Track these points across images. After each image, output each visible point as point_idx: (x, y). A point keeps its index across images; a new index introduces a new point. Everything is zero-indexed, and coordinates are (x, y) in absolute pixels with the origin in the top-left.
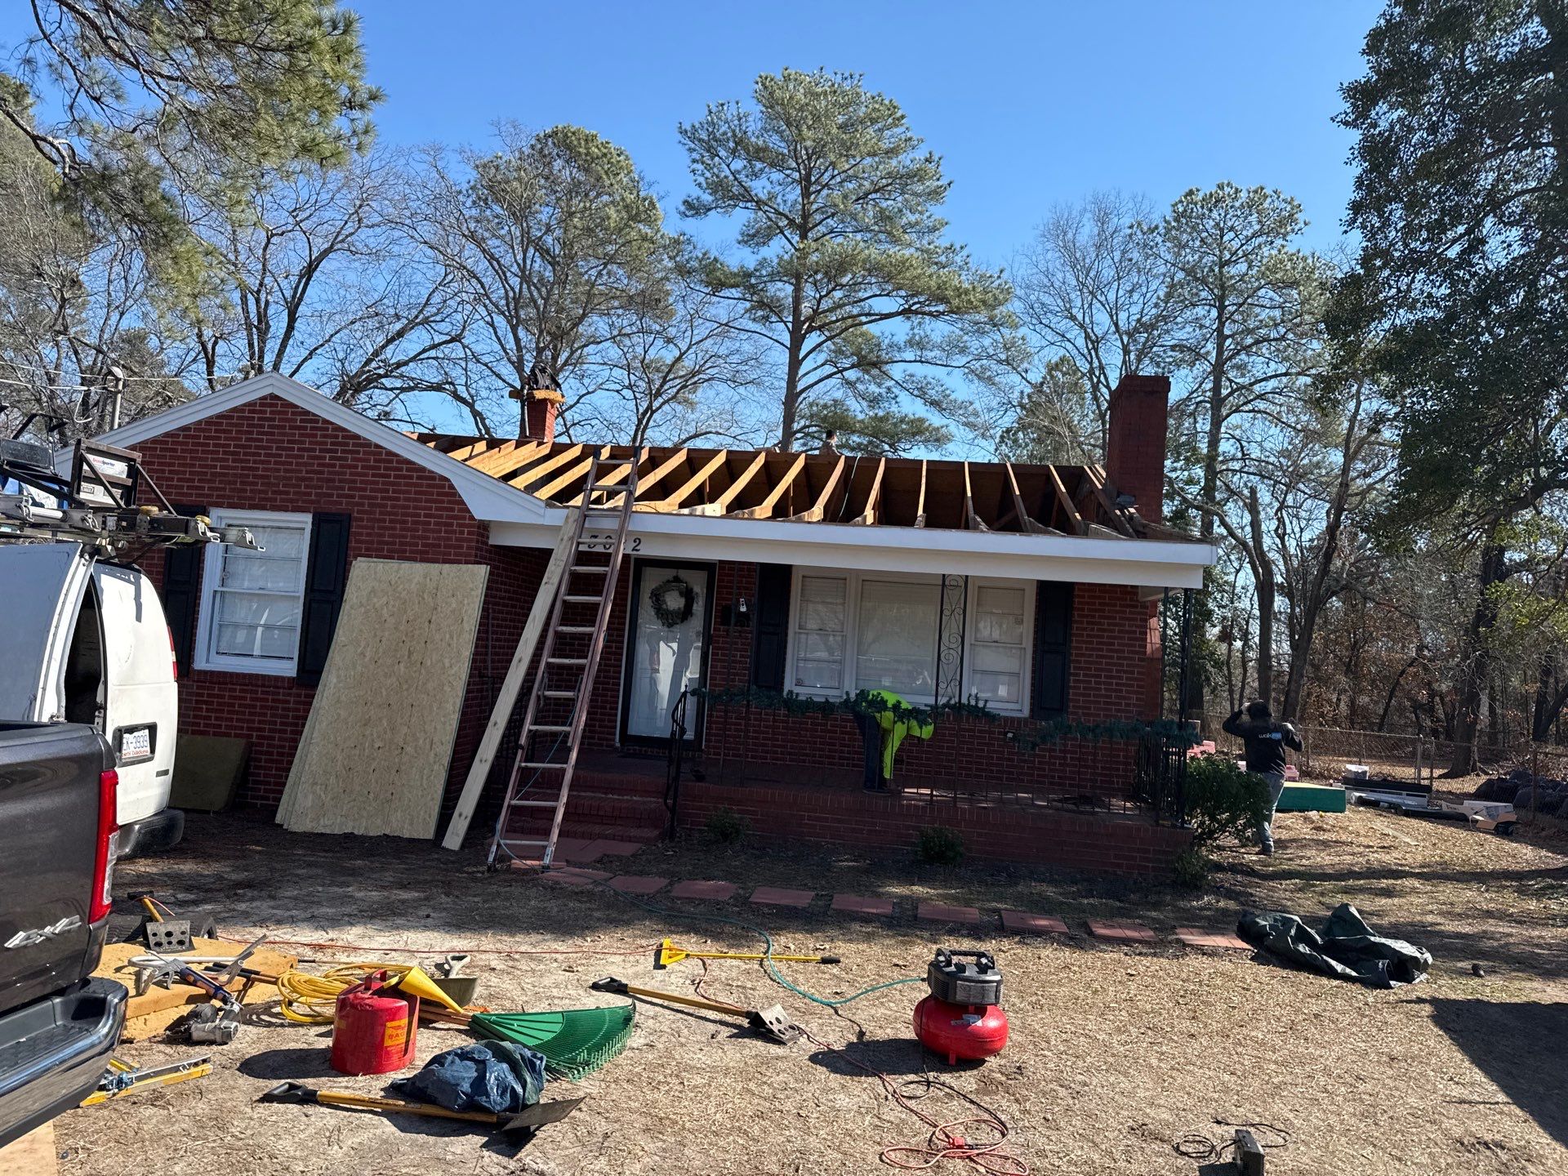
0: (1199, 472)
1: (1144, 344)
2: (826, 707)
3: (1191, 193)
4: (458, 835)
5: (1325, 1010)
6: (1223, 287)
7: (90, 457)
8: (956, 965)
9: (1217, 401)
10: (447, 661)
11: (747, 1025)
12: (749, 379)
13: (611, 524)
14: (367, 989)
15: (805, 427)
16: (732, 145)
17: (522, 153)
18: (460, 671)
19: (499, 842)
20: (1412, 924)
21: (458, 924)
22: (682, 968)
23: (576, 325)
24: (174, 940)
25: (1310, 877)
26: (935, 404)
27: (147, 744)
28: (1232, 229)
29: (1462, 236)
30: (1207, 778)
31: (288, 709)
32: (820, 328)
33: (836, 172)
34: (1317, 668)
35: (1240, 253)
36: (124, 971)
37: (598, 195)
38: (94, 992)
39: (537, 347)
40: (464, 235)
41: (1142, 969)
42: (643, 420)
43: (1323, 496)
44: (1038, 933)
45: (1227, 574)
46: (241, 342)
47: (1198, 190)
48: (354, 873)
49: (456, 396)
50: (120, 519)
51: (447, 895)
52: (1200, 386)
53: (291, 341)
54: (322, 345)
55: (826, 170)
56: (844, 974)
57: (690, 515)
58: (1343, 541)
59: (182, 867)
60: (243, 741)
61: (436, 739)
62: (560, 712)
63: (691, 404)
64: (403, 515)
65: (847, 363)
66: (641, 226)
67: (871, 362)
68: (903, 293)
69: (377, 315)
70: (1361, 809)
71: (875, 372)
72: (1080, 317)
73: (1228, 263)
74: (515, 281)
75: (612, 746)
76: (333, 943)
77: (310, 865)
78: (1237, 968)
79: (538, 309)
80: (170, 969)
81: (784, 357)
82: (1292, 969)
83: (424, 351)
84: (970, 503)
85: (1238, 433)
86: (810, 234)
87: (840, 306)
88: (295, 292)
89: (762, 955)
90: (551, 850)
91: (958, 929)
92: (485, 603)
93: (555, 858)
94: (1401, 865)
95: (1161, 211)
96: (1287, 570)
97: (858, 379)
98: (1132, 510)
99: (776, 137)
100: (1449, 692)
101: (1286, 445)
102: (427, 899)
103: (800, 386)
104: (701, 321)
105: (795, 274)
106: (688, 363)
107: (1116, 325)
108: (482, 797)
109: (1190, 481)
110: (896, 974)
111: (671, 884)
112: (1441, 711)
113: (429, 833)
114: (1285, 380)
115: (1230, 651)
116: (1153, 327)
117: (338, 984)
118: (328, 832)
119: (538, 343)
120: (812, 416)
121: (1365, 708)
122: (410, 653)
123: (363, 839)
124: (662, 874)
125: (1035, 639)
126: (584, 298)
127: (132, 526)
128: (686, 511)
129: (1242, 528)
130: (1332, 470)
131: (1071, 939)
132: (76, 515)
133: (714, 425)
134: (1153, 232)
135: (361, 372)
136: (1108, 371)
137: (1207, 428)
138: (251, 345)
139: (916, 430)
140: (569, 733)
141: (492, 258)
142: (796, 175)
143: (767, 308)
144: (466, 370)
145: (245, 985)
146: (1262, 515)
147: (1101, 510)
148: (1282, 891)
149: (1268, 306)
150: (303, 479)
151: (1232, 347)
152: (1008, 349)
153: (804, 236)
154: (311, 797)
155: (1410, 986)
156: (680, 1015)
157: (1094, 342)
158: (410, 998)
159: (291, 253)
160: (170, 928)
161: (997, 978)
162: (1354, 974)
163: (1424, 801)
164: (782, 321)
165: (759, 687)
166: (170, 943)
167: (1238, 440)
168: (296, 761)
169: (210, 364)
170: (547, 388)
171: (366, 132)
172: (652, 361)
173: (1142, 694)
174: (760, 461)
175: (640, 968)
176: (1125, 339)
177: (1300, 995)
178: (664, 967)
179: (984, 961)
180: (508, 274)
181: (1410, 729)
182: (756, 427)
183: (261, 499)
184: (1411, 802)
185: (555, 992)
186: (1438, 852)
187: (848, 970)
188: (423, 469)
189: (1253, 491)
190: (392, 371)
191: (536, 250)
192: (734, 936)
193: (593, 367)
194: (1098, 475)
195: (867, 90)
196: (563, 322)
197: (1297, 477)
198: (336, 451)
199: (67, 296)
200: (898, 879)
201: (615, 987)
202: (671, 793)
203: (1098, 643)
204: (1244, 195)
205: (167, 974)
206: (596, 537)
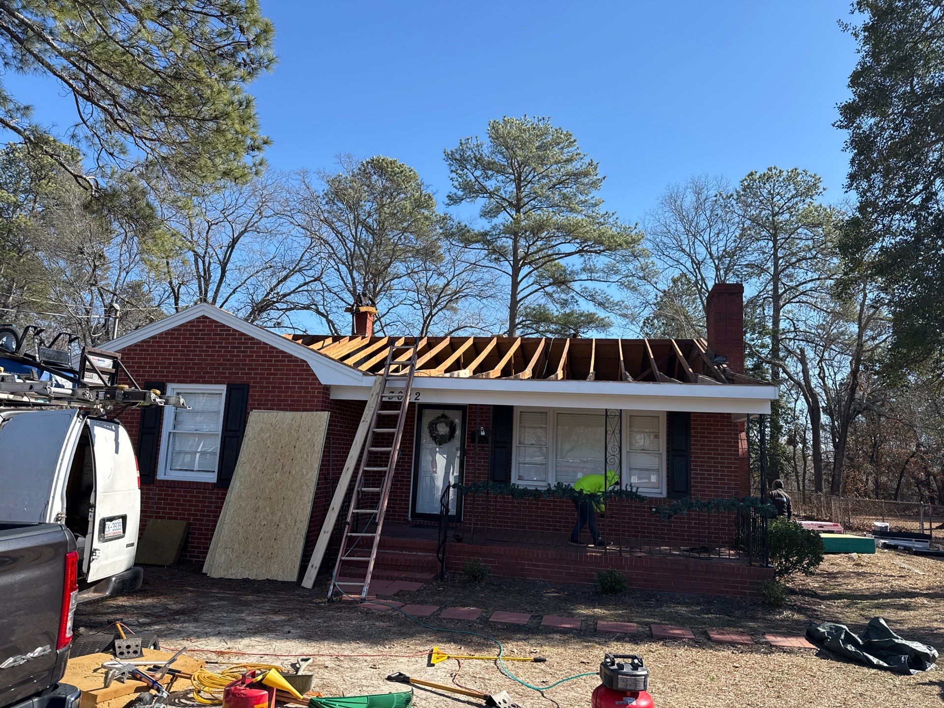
0: (768, 340)
1: (729, 264)
2: (536, 494)
3: (751, 174)
4: (310, 578)
5: (867, 691)
6: (775, 229)
7: (91, 357)
8: (617, 664)
9: (776, 297)
10: (305, 471)
11: (485, 705)
12: (488, 295)
13: (402, 384)
14: (243, 683)
15: (523, 321)
16: (474, 161)
17: (353, 172)
18: (313, 476)
19: (336, 583)
20: (923, 629)
21: (309, 636)
22: (445, 666)
23: (386, 268)
24: (131, 650)
25: (854, 597)
26: (600, 304)
27: (121, 527)
28: (778, 194)
29: (921, 191)
30: (782, 534)
31: (212, 502)
32: (530, 263)
33: (536, 174)
34: (852, 460)
35: (785, 208)
36: (99, 671)
37: (398, 194)
38: (59, 694)
39: (364, 282)
40: (321, 220)
41: (743, 663)
42: (427, 322)
43: (848, 352)
44: (675, 639)
45: (789, 403)
46: (194, 286)
47: (756, 172)
48: (246, 604)
49: (318, 312)
50: (106, 393)
51: (302, 618)
52: (765, 288)
53: (223, 285)
54: (240, 286)
55: (530, 173)
56: (548, 669)
57: (450, 377)
58: (862, 379)
59: (144, 601)
60: (185, 523)
61: (298, 519)
62: (372, 501)
63: (455, 310)
64: (280, 383)
65: (546, 283)
66: (423, 211)
67: (561, 281)
68: (578, 241)
69: (271, 267)
70: (886, 551)
71: (563, 287)
72: (687, 250)
73: (777, 214)
74: (350, 245)
75: (406, 520)
76: (230, 650)
77: (220, 599)
78: (806, 661)
79: (364, 259)
80: (126, 670)
81: (508, 281)
82: (844, 661)
83: (300, 287)
84: (623, 364)
85: (791, 315)
86: (521, 210)
87: (541, 250)
88: (225, 257)
89: (496, 657)
90: (365, 589)
91: (622, 637)
92: (328, 434)
93: (369, 593)
94: (914, 588)
95: (734, 185)
96: (828, 399)
97: (554, 292)
98: (725, 366)
99: (500, 156)
100: (938, 474)
101: (821, 321)
102: (289, 620)
103: (519, 297)
104: (459, 262)
105: (514, 233)
106: (453, 286)
107: (710, 254)
108: (325, 554)
109: (763, 346)
110: (582, 668)
111: (440, 610)
112: (934, 485)
113: (294, 578)
114: (818, 282)
115: (795, 450)
116: (734, 254)
117: (229, 678)
118: (234, 577)
119: (364, 279)
120: (527, 315)
121: (885, 484)
122: (283, 466)
123: (255, 581)
124: (434, 603)
125: (668, 448)
126: (391, 253)
127: (113, 397)
128: (448, 375)
129: (797, 374)
130: (852, 336)
131: (697, 642)
132: (80, 392)
133: (469, 322)
134: (729, 198)
135: (263, 300)
136: (707, 281)
137: (772, 313)
138: (200, 287)
139: (590, 320)
140: (376, 514)
141: (338, 233)
142: (512, 177)
143: (498, 253)
144: (323, 296)
145: (172, 680)
146: (809, 366)
147: (706, 366)
148: (836, 607)
149: (804, 239)
150: (221, 364)
151: (783, 264)
152: (644, 270)
153: (518, 211)
154: (223, 556)
155: (924, 673)
156: (442, 698)
157: (697, 264)
158: (269, 689)
159: (223, 234)
160: (129, 643)
161: (645, 673)
162: (885, 665)
163: (927, 545)
164: (507, 260)
165: (494, 481)
166: (128, 652)
167: (791, 320)
168: (215, 534)
169: (177, 299)
170: (367, 305)
171: (260, 164)
172: (431, 287)
173: (737, 480)
174: (494, 343)
175: (418, 666)
176: (716, 262)
177: (850, 680)
178: (433, 665)
179: (636, 661)
180: (347, 241)
181: (915, 497)
182: (494, 322)
183: (197, 377)
184: (918, 545)
185: (364, 682)
186: (938, 579)
187: (551, 666)
188: (291, 356)
189: (802, 351)
190: (281, 299)
191: (363, 227)
192: (479, 644)
193: (398, 292)
194: (703, 344)
195: (553, 126)
196: (379, 267)
197: (830, 341)
198: (240, 347)
199: (97, 264)
200: (585, 604)
201: (402, 679)
202: (441, 550)
203: (708, 449)
204: (785, 173)
205: (124, 673)
206: (393, 392)
